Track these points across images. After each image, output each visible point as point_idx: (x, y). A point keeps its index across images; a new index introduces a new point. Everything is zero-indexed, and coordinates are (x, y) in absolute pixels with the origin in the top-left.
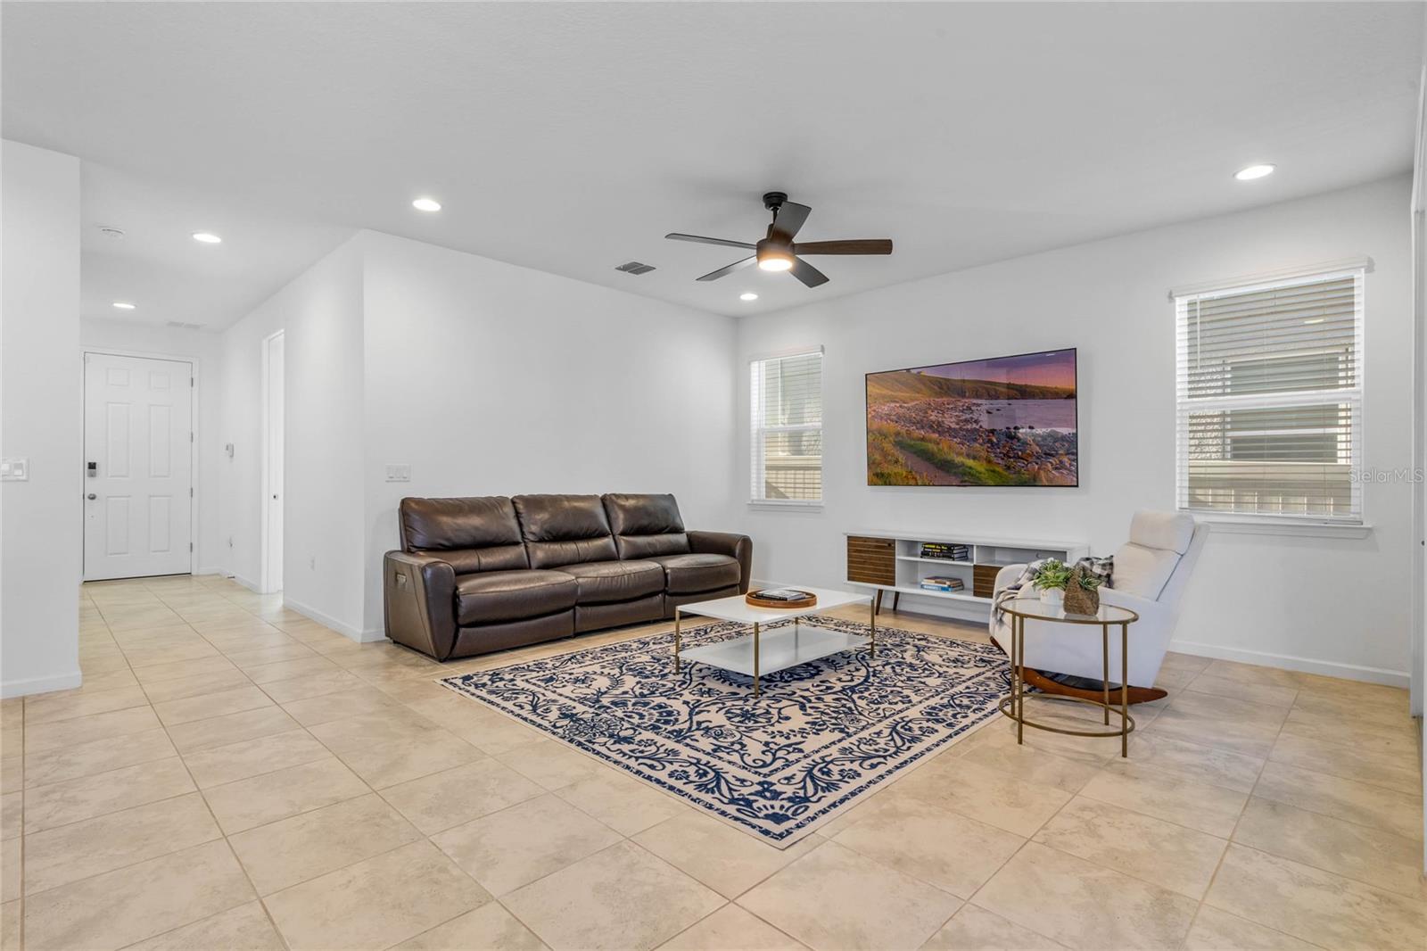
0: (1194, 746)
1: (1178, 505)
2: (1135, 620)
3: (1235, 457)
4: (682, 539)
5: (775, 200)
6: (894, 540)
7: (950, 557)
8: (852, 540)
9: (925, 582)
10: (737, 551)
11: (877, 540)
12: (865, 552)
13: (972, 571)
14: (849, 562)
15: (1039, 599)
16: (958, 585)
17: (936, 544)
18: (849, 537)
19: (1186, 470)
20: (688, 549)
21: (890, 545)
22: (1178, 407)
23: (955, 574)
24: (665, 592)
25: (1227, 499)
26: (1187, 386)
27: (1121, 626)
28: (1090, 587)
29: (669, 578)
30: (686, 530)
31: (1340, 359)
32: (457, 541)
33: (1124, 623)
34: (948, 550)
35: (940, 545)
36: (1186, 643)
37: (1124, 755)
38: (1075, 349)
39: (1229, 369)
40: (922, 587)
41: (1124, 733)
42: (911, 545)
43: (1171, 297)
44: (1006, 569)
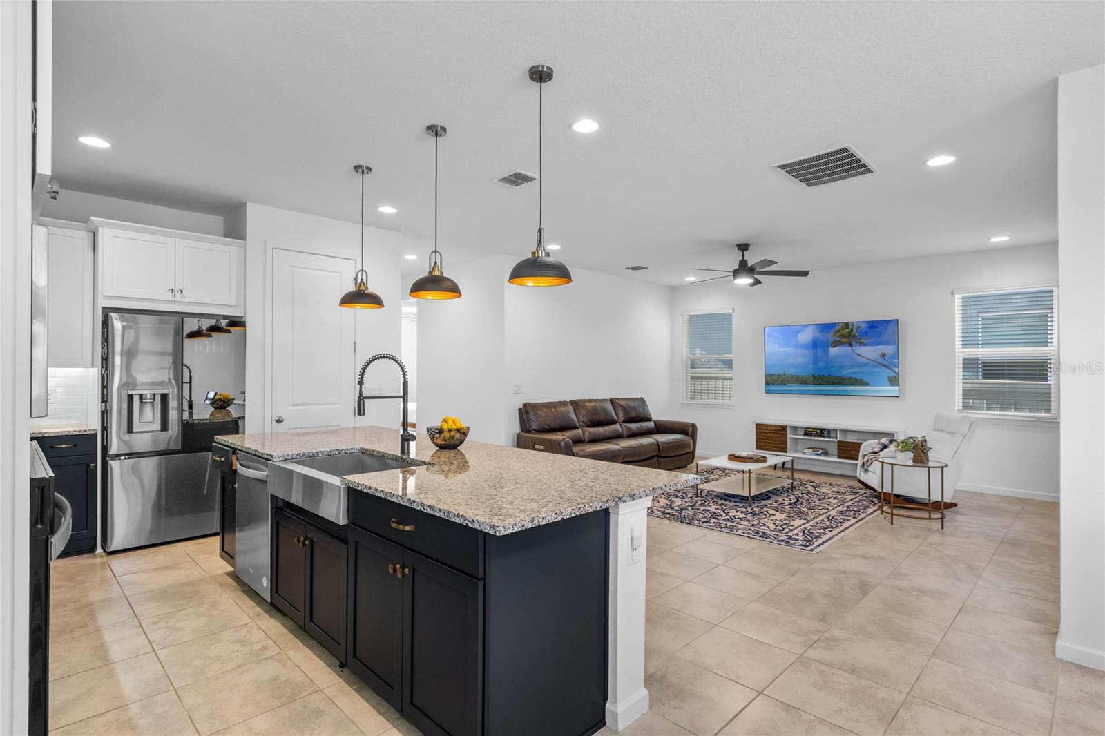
0: (974, 526)
1: (956, 408)
2: (946, 466)
3: (984, 378)
4: (651, 424)
5: (743, 248)
6: (787, 426)
7: (822, 436)
8: (757, 425)
9: (806, 451)
10: (690, 432)
11: (776, 426)
12: (767, 433)
13: (836, 445)
14: (757, 438)
15: (896, 458)
16: (826, 453)
17: (813, 429)
18: (757, 424)
19: (961, 385)
20: (656, 430)
21: (784, 429)
22: (957, 354)
23: (822, 445)
24: (658, 456)
25: (982, 405)
26: (961, 339)
27: (940, 469)
28: (925, 451)
29: (661, 447)
30: (653, 419)
31: (1049, 315)
32: (553, 427)
33: (942, 468)
34: (821, 432)
35: (816, 429)
36: (964, 485)
37: (942, 528)
38: (897, 320)
39: (981, 319)
40: (804, 453)
41: (942, 518)
42: (795, 428)
43: (952, 294)
44: (865, 443)
